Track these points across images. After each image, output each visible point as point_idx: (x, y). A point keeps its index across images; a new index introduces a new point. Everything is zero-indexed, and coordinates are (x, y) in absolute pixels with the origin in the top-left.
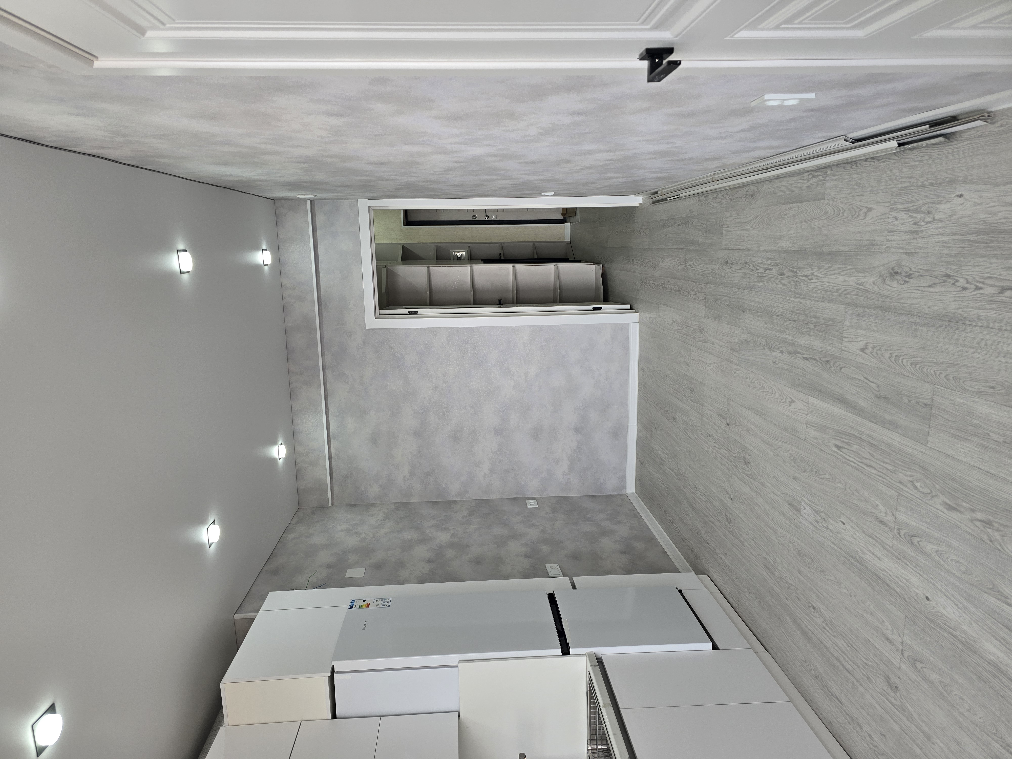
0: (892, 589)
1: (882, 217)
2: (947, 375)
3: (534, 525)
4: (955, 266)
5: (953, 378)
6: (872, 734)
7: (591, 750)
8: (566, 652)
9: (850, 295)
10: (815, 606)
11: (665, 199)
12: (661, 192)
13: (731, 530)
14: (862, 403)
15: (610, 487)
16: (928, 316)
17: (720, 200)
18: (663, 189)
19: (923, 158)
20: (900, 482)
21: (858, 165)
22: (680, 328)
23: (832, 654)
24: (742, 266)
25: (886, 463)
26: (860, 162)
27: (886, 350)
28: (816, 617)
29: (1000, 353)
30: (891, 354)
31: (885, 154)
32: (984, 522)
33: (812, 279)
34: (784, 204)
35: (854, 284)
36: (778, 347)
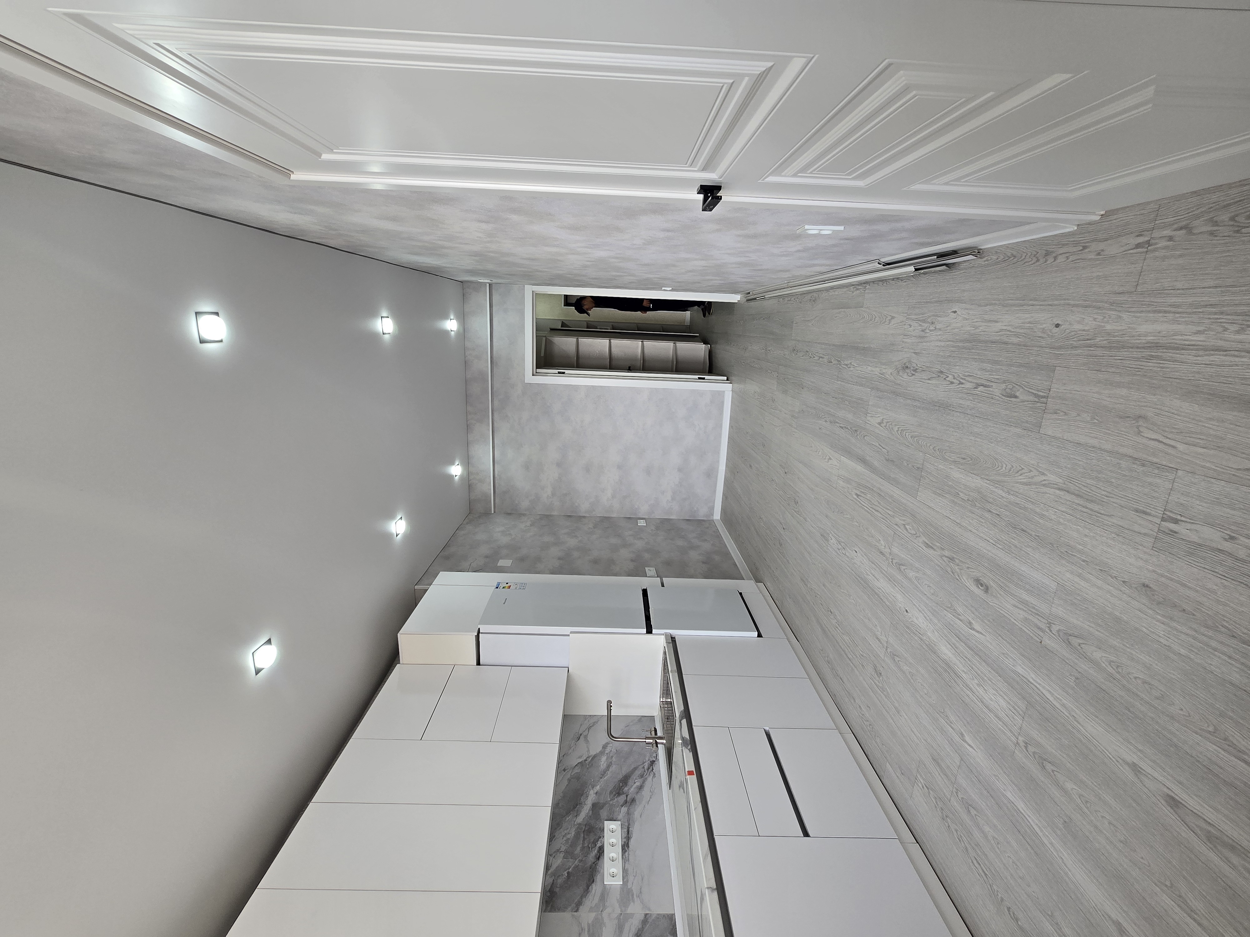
0: (885, 602)
1: (901, 324)
2: (935, 447)
3: (641, 538)
4: (947, 365)
5: (938, 449)
6: (861, 706)
7: (663, 702)
8: (649, 631)
9: (875, 381)
10: (832, 611)
11: (755, 299)
12: (753, 293)
13: (781, 551)
14: (876, 463)
15: (702, 513)
16: (925, 402)
17: (793, 302)
18: (754, 291)
19: (932, 281)
20: (896, 525)
21: (888, 283)
22: (759, 397)
23: (840, 646)
24: (804, 354)
25: (888, 509)
26: (889, 281)
27: (896, 425)
28: (832, 619)
29: (971, 433)
30: (898, 428)
31: (905, 276)
32: (949, 558)
33: (850, 368)
34: (835, 309)
35: (878, 374)
36: (823, 417)
